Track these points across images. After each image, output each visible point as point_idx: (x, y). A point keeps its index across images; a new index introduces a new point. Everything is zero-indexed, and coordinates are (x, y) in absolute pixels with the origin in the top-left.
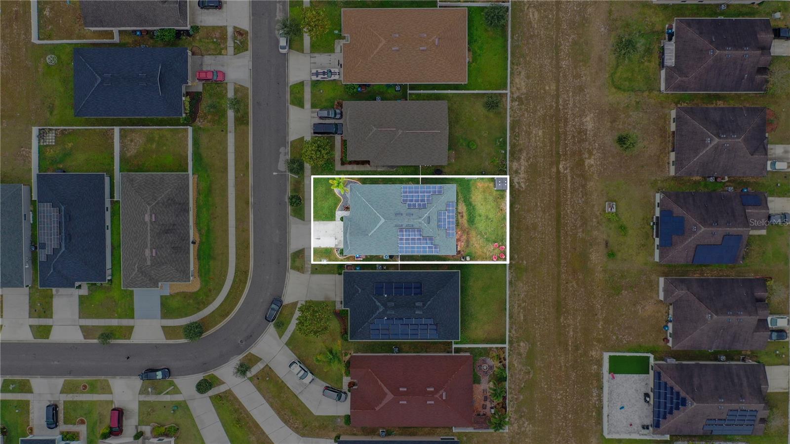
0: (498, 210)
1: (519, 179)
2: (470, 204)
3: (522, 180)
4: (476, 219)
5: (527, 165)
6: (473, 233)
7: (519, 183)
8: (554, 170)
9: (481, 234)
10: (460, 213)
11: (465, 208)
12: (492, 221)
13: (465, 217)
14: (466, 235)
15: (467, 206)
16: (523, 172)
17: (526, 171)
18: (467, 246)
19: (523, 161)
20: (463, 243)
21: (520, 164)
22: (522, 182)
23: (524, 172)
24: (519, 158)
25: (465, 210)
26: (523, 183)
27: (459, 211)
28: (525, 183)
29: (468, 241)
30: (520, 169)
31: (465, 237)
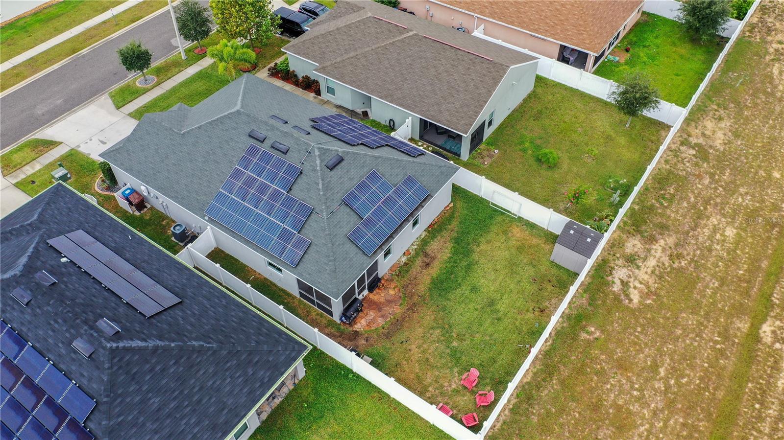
0: (532, 305)
1: (630, 277)
2: (467, 253)
3: (638, 285)
4: (458, 292)
5: (667, 265)
6: (427, 316)
7: (625, 284)
8: (743, 325)
9: (447, 329)
10: (426, 255)
11: (446, 254)
12: (499, 319)
13: (435, 270)
14: (405, 308)
15: (456, 252)
16: (649, 271)
17: (657, 272)
18: (388, 336)
19: (660, 248)
20: (380, 321)
21: (649, 250)
22: (635, 288)
23: (653, 272)
24: (652, 240)
25: (445, 258)
26: (636, 292)
27: (429, 249)
28: (644, 296)
29: (398, 324)
30: (645, 259)
31: (398, 310)
